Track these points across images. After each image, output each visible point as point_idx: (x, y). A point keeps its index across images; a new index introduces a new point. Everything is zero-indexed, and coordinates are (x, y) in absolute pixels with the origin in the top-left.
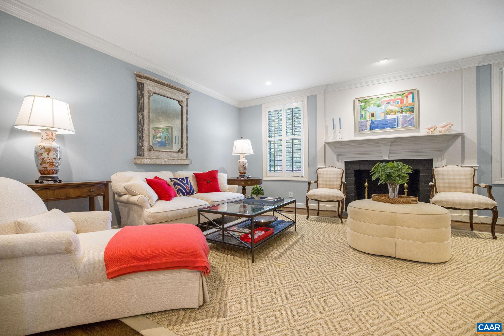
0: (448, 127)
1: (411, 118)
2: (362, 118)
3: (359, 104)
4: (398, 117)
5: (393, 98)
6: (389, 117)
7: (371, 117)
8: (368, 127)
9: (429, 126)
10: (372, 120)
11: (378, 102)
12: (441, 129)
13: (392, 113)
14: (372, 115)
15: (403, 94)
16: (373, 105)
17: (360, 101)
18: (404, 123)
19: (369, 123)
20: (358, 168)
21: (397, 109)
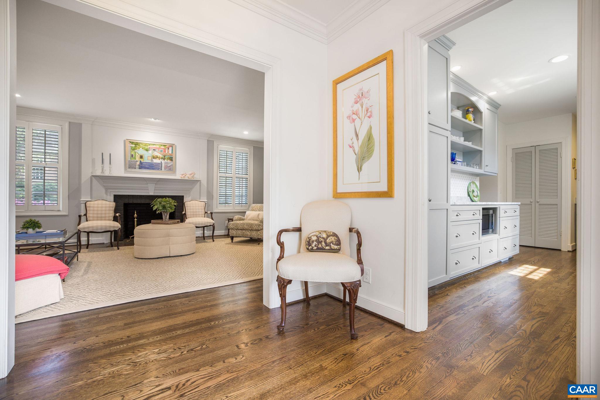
0: (192, 175)
1: (171, 165)
2: (132, 158)
3: (130, 145)
4: (161, 162)
5: (158, 147)
6: (156, 161)
7: (140, 158)
8: (137, 167)
9: (182, 173)
10: (140, 161)
11: (146, 147)
12: (189, 176)
13: (157, 159)
14: (141, 157)
15: (165, 146)
16: (142, 149)
17: (130, 142)
18: (166, 167)
19: (138, 163)
20: (127, 201)
21: (161, 156)
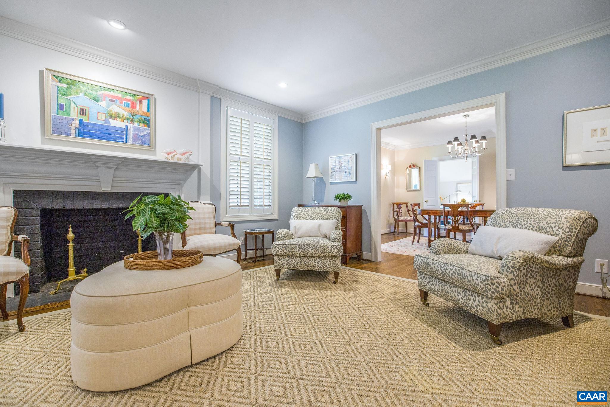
0: (187, 155)
1: (145, 133)
2: (60, 112)
3: (54, 83)
4: (127, 127)
5: (120, 95)
6: (114, 123)
7: (80, 114)
8: (73, 131)
9: (169, 150)
10: (81, 121)
11: (94, 93)
12: (180, 156)
13: (118, 119)
14: (83, 112)
15: (135, 95)
16: (85, 95)
17: (56, 77)
18: (136, 138)
19: (76, 124)
20: (48, 204)
21: (126, 114)
